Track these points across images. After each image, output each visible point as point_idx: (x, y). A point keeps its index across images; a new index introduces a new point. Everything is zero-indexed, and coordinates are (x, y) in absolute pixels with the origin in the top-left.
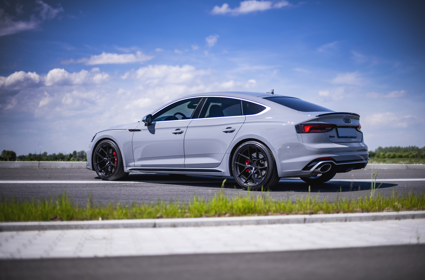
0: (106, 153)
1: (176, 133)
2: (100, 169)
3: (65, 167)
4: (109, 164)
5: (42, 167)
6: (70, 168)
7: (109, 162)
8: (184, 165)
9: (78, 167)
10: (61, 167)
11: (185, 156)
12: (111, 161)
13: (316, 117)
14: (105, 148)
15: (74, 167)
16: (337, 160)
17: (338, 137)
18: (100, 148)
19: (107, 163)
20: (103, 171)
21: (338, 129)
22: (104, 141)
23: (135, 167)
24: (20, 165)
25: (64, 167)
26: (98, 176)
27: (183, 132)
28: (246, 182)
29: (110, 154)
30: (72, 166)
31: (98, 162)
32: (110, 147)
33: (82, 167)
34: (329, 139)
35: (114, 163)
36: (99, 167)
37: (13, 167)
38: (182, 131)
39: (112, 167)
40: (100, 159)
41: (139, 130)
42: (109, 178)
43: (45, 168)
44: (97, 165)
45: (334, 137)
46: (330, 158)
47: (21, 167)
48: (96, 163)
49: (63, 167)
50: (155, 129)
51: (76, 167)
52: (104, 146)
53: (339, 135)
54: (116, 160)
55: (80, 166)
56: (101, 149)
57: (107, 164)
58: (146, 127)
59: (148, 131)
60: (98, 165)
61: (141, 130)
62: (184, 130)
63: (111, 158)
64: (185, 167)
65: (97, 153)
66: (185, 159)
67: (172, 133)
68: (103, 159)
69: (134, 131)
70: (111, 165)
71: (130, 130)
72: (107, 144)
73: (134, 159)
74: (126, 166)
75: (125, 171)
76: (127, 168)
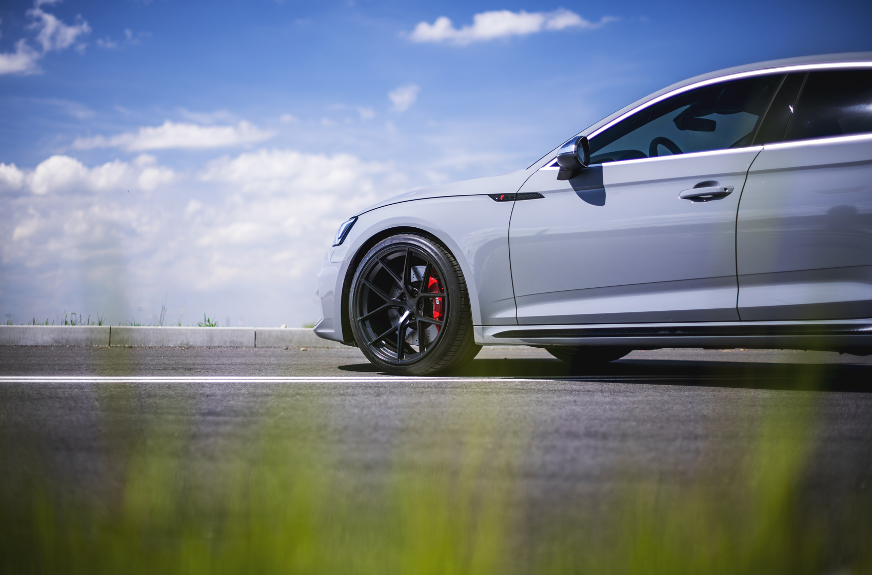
0: (401, 282)
1: (696, 198)
2: (374, 338)
3: (191, 344)
4: (411, 317)
5: (121, 341)
6: (205, 345)
7: (407, 313)
8: (737, 313)
9: (231, 342)
10: (179, 342)
11: (737, 281)
12: (418, 308)
14: (396, 265)
15: (216, 345)
18: (377, 263)
19: (402, 315)
20: (384, 342)
22: (394, 239)
23: (518, 325)
24: (52, 336)
25: (187, 344)
26: (369, 362)
27: (729, 193)
29: (416, 284)
30: (211, 339)
31: (366, 314)
32: (415, 258)
33: (240, 342)
36: (370, 330)
37: (32, 343)
38: (726, 189)
40: (376, 301)
41: (537, 196)
42: (411, 369)
43: (131, 347)
44: (363, 321)
47: (56, 342)
48: (362, 314)
49: (185, 342)
50: (603, 187)
51: (222, 344)
52: (391, 257)
54: (438, 303)
55: (235, 339)
57: (402, 319)
58: (566, 184)
59: (574, 196)
60: (368, 323)
61: (544, 195)
62: (735, 184)
63: (421, 298)
64: (740, 321)
65: (363, 281)
66: (740, 289)
67: (679, 198)
68: (385, 302)
69: (515, 200)
70: (422, 321)
71: (497, 197)
72: (407, 250)
73: (514, 297)
74: (482, 322)
75: (478, 340)
76: (484, 329)
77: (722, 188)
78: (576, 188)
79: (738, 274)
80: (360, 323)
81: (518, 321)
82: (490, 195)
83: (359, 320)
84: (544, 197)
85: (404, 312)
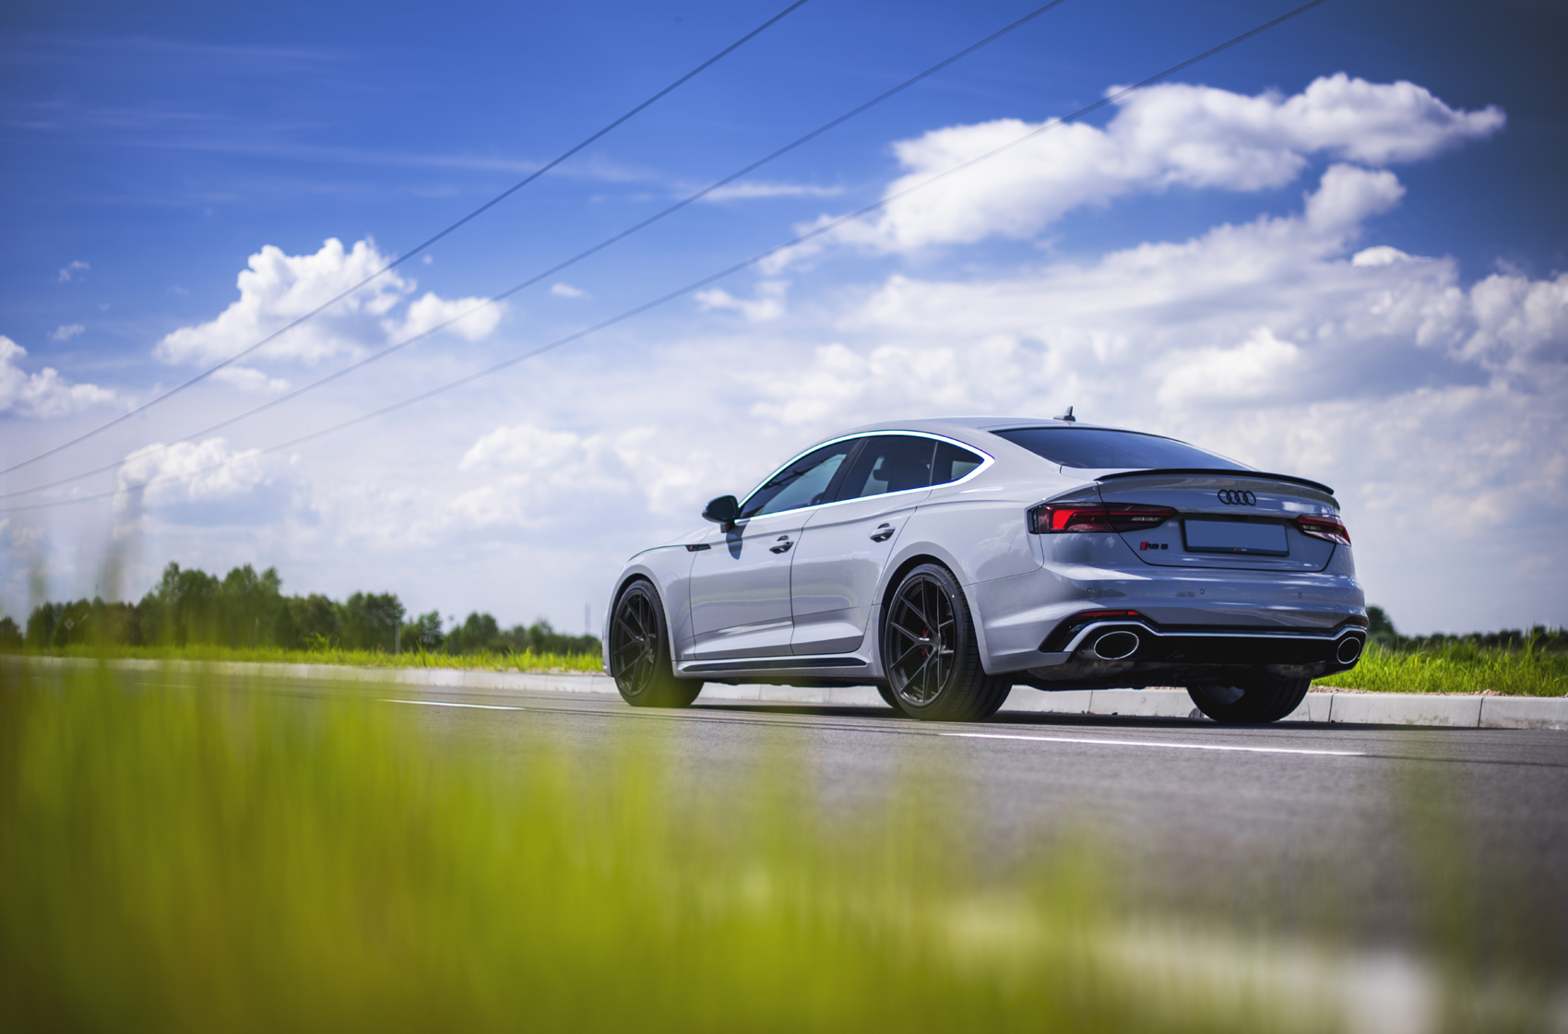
1: (776, 551)
8: (792, 649)
11: (793, 621)
13: (1095, 483)
16: (1161, 620)
17: (1188, 550)
18: (626, 608)
21: (1189, 524)
23: (695, 660)
27: (791, 546)
28: (908, 689)
34: (1141, 553)
38: (788, 543)
41: (707, 547)
42: (638, 698)
45: (1165, 547)
46: (1130, 613)
50: (742, 541)
53: (1190, 544)
56: (629, 609)
57: (642, 654)
58: (724, 537)
59: (726, 549)
61: (711, 546)
64: (794, 655)
66: (794, 628)
69: (697, 551)
73: (693, 635)
74: (676, 658)
75: (675, 674)
76: (678, 665)
78: (728, 540)
79: (793, 615)
81: (696, 657)
84: (711, 548)
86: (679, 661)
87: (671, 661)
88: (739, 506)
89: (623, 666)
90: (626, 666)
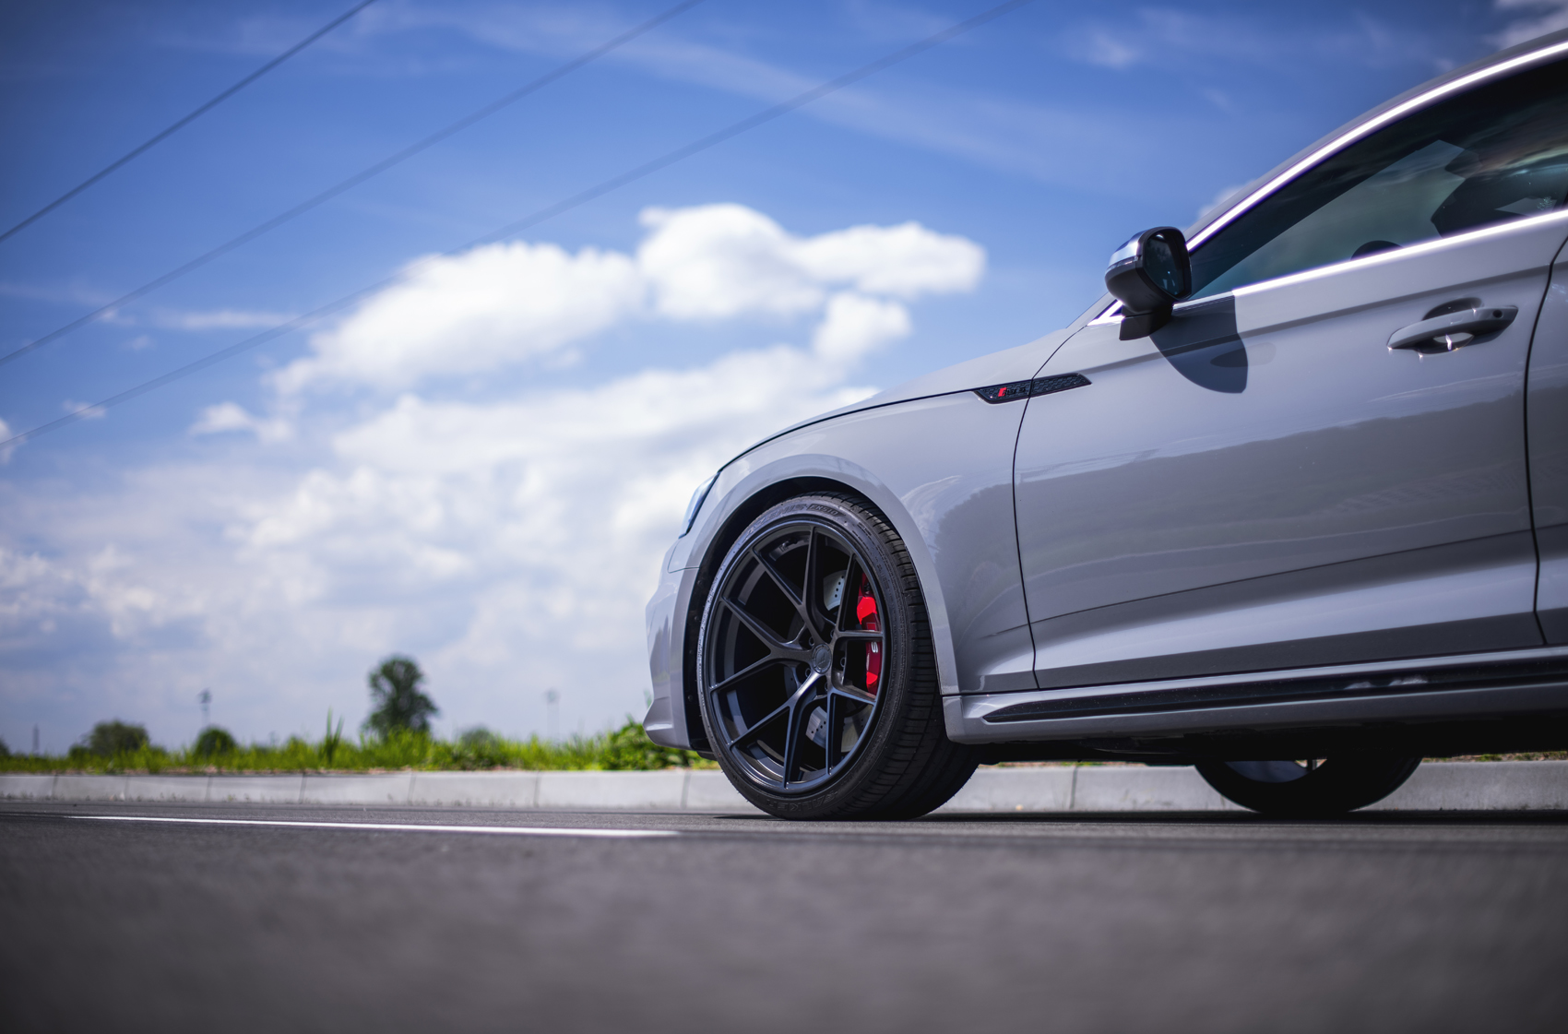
0: (801, 607)
1: (1431, 344)
2: (742, 729)
4: (820, 685)
7: (814, 677)
11: (1534, 543)
12: (836, 667)
14: (790, 567)
18: (753, 564)
19: (803, 680)
22: (788, 507)
23: (1039, 689)
27: (1506, 323)
29: (833, 613)
31: (729, 676)
32: (829, 551)
35: (856, 677)
36: (736, 714)
38: (1498, 313)
39: (844, 712)
40: (749, 648)
41: (1074, 380)
44: (722, 693)
48: (720, 678)
54: (877, 653)
56: (761, 569)
57: (801, 691)
58: (1145, 345)
60: (733, 699)
61: (1088, 377)
62: (1524, 300)
63: (840, 641)
64: (1545, 644)
65: (725, 603)
66: (1542, 564)
67: (1390, 349)
68: (768, 651)
69: (1029, 396)
70: (838, 696)
71: (994, 394)
72: (811, 531)
73: (1029, 624)
74: (960, 688)
75: (953, 729)
76: (965, 705)
77: (1487, 312)
78: (1167, 351)
79: (1536, 526)
80: (715, 696)
81: (1037, 680)
82: (976, 390)
83: (712, 692)
84: (1090, 383)
85: (809, 673)
86: (969, 693)
87: (937, 698)
88: (1190, 246)
89: (739, 721)
90: (749, 724)
